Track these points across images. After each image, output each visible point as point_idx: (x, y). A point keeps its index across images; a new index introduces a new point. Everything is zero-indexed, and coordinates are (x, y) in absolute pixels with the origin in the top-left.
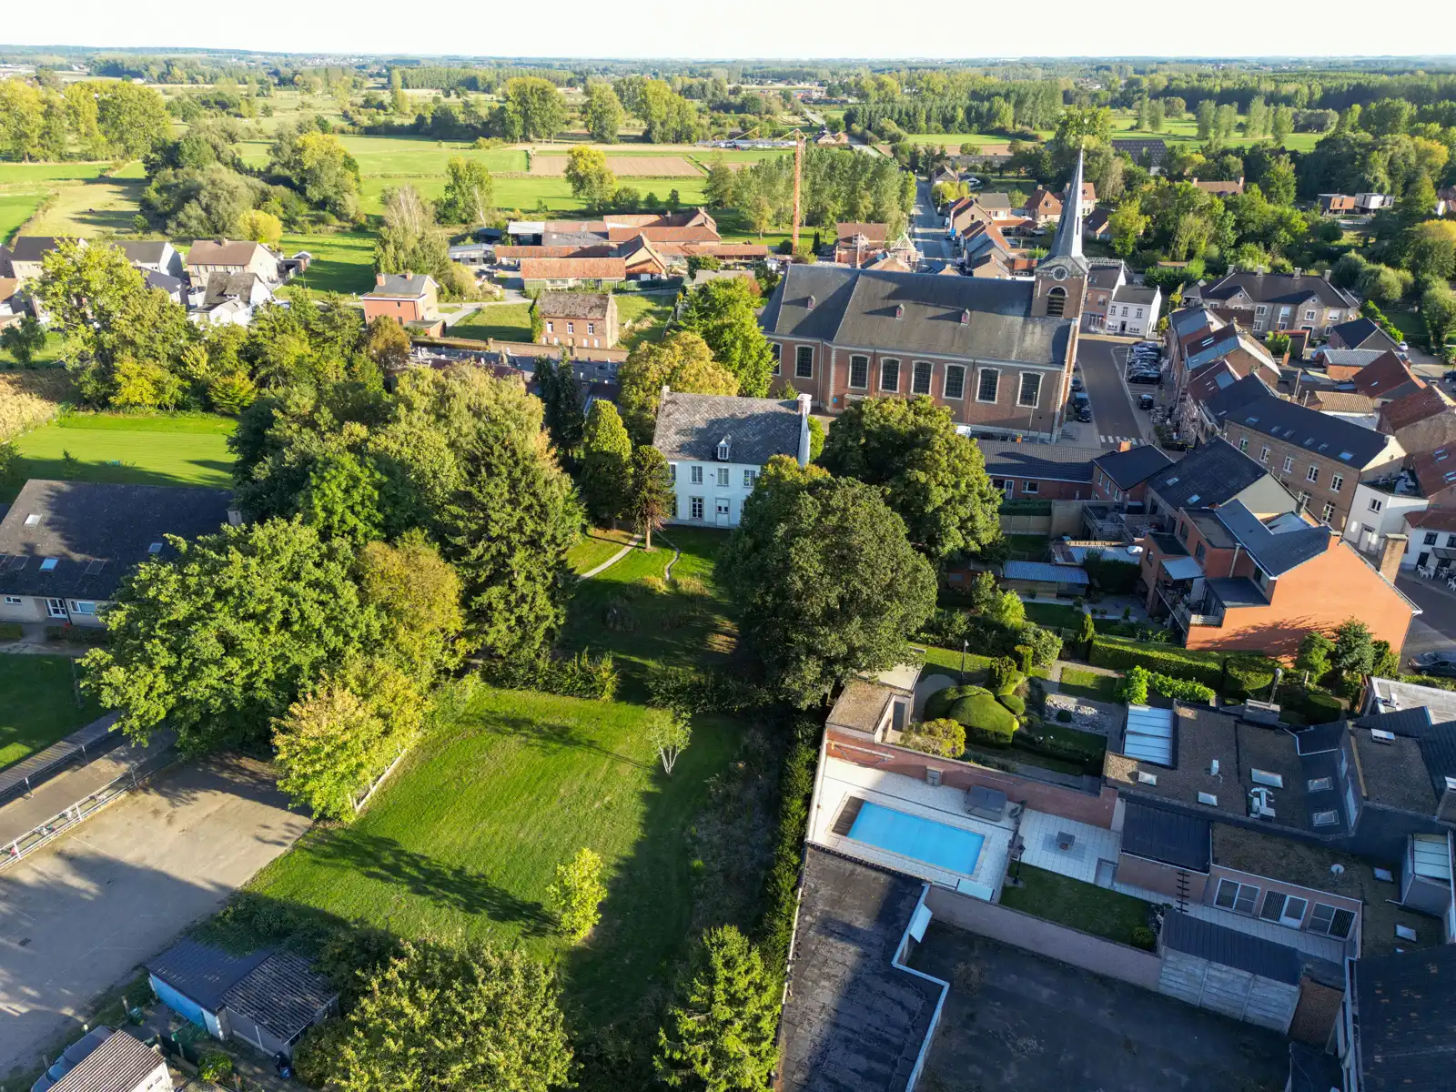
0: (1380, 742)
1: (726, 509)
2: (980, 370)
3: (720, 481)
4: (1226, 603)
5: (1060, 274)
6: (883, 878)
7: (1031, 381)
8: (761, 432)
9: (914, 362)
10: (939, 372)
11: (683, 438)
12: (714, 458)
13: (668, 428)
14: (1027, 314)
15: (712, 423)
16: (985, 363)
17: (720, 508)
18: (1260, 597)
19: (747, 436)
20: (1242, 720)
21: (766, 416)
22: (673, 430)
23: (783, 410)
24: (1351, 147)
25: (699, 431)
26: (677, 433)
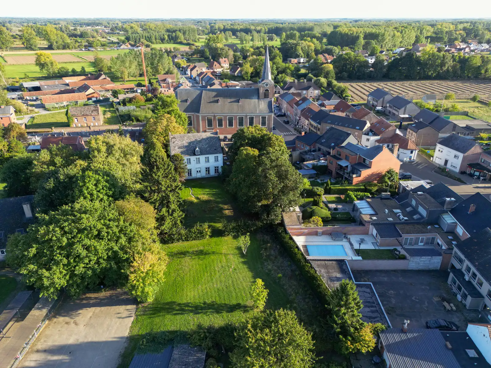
0: (421, 195)
1: (200, 171)
2: (248, 117)
3: (197, 162)
4: (361, 170)
5: (267, 85)
6: (334, 262)
7: (264, 118)
8: (207, 144)
9: (227, 117)
10: (236, 119)
11: (181, 150)
12: (195, 155)
13: (175, 147)
14: (258, 98)
15: (190, 143)
16: (249, 115)
17: (197, 171)
18: (369, 167)
19: (203, 146)
20: (382, 199)
21: (208, 138)
22: (177, 148)
23: (213, 135)
24: (291, 45)
25: (186, 147)
26: (178, 148)
